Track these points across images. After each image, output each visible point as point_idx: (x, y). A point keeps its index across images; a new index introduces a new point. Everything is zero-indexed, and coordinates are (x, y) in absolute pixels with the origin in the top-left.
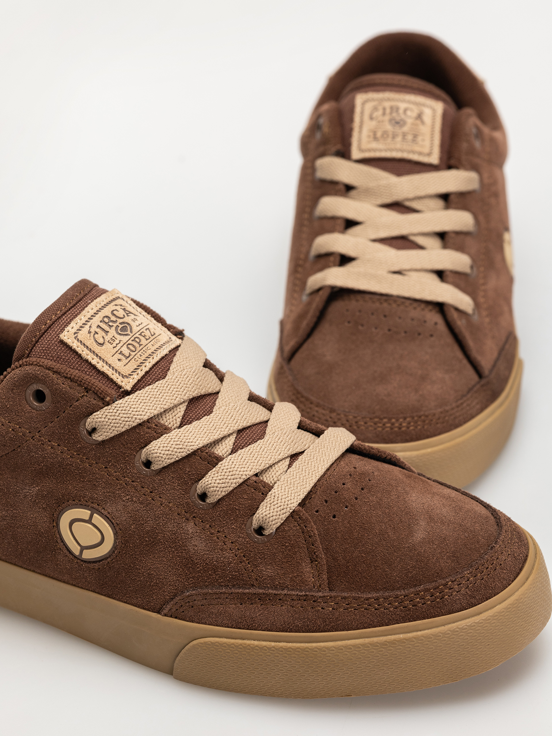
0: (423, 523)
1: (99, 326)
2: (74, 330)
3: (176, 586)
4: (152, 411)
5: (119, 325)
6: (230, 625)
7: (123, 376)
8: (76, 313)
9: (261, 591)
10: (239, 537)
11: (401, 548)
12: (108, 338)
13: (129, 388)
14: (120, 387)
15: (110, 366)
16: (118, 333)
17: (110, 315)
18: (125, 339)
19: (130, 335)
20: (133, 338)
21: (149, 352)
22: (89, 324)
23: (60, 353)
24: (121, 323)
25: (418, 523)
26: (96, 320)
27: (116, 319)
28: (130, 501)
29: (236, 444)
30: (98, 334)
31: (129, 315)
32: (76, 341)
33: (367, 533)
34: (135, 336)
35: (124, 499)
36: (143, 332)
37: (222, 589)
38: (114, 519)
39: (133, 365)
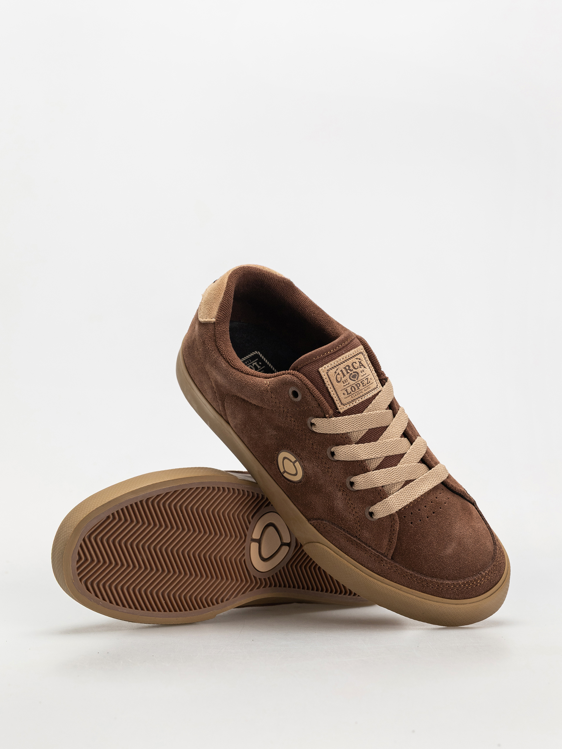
0: (454, 545)
1: (342, 371)
2: (328, 368)
3: (321, 515)
4: (347, 430)
5: (353, 373)
6: (338, 547)
7: (341, 404)
8: (334, 358)
9: (359, 542)
10: (360, 512)
11: (436, 554)
12: (343, 379)
13: (341, 411)
14: (337, 409)
15: (337, 395)
16: (350, 378)
17: (351, 365)
18: (352, 382)
19: (355, 381)
20: (356, 384)
21: (361, 394)
22: (337, 367)
23: (316, 377)
24: (354, 372)
25: (451, 544)
26: (342, 367)
27: (353, 369)
28: (317, 466)
29: (381, 463)
30: (339, 375)
31: (361, 367)
32: (326, 375)
33: (423, 539)
34: (358, 383)
35: (314, 464)
36: (364, 381)
37: (342, 530)
38: (305, 470)
39: (350, 399)
